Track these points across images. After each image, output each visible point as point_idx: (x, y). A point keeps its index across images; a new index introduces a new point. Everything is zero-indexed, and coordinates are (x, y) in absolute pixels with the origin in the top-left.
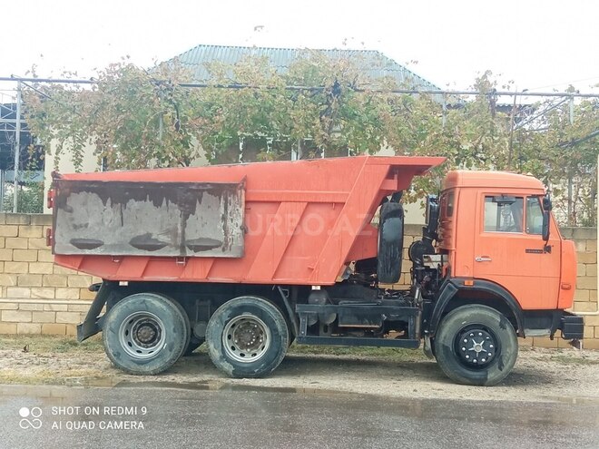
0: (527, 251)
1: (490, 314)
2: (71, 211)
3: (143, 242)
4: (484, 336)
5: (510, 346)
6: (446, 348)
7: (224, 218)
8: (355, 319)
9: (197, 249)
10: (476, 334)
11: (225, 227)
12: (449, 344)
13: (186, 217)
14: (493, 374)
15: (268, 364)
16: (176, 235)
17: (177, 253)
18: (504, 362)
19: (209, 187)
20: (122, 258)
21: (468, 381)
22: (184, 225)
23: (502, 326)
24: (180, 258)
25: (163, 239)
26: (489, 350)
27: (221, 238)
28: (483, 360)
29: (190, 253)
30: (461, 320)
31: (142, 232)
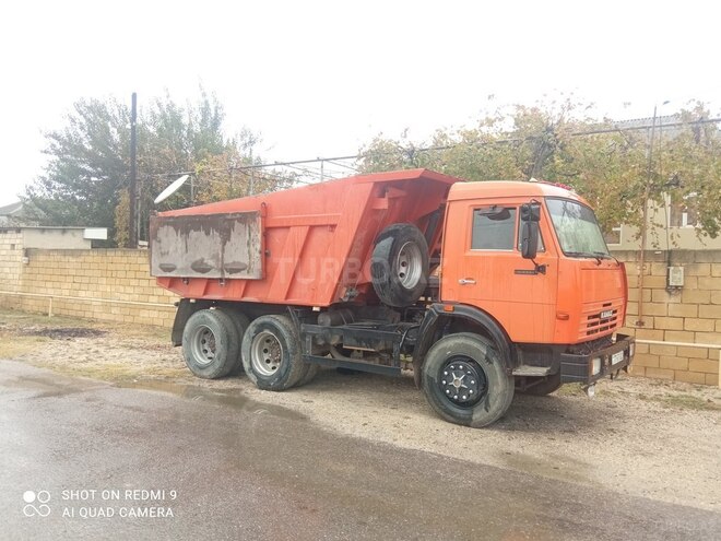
0: (517, 272)
1: (476, 345)
2: (160, 242)
3: (199, 267)
4: (465, 369)
5: (497, 383)
6: (431, 380)
7: (248, 244)
8: (354, 341)
9: (232, 271)
10: (457, 368)
11: (249, 252)
12: (434, 375)
13: (224, 244)
14: (479, 414)
15: (280, 378)
16: (218, 260)
17: (218, 276)
18: (491, 401)
19: (238, 216)
20: (188, 279)
21: (452, 419)
22: (223, 250)
23: (488, 359)
24: (221, 280)
25: (211, 263)
26: (471, 386)
27: (246, 262)
28: (464, 397)
29: (227, 276)
30: (445, 349)
31: (198, 258)
